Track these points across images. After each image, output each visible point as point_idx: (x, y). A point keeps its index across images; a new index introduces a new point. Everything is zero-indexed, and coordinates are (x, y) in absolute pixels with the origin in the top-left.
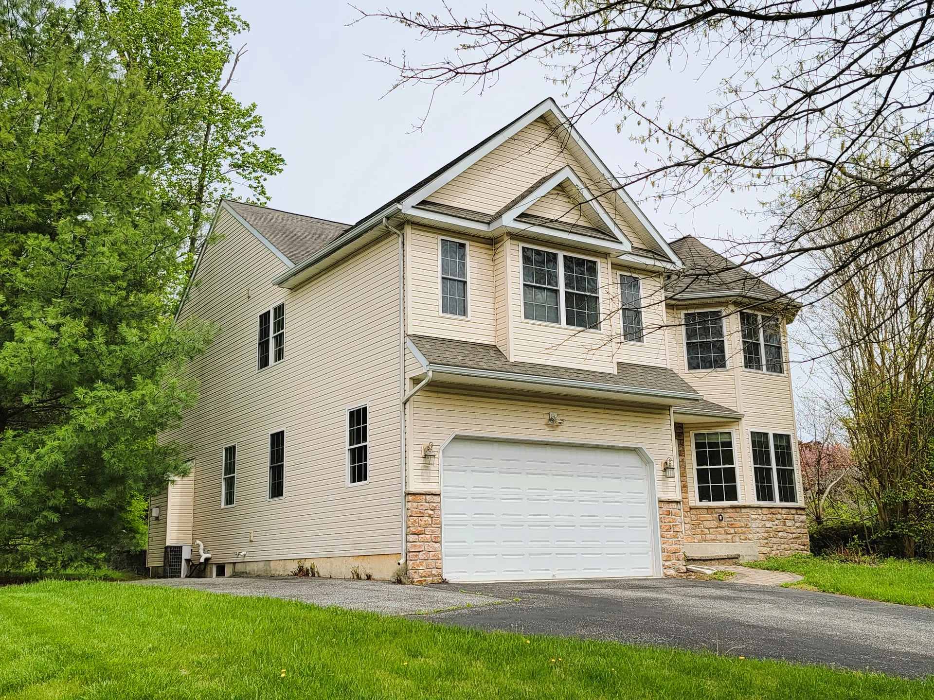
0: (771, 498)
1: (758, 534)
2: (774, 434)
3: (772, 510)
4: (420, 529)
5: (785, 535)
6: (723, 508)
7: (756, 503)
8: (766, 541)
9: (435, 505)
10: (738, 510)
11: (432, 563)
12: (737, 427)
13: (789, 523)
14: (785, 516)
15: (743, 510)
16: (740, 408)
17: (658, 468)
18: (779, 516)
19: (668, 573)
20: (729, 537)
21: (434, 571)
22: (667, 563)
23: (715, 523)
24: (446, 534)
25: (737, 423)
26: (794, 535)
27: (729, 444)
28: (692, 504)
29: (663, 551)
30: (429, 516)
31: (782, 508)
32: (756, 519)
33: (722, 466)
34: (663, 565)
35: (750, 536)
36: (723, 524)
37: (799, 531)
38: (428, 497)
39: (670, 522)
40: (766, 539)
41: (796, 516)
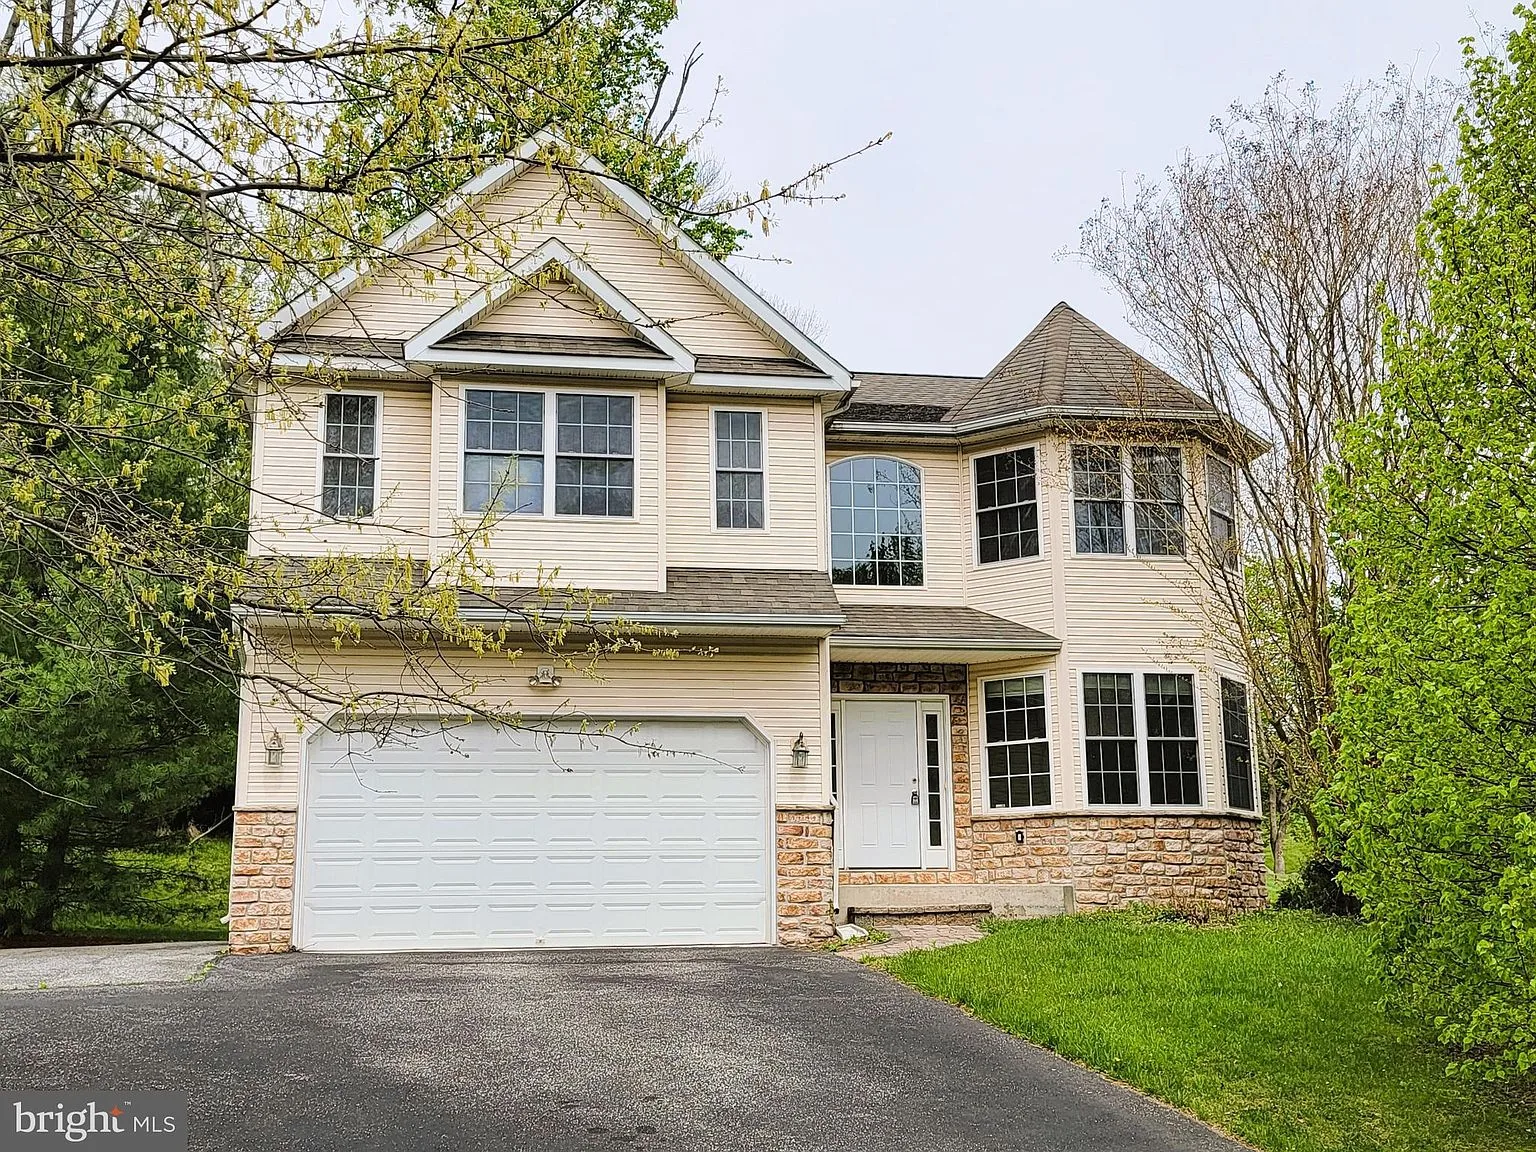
0: (1132, 798)
1: (1084, 868)
2: (1146, 676)
3: (1128, 821)
4: (252, 867)
5: (1159, 867)
6: (1025, 820)
7: (1084, 806)
8: (1106, 880)
9: (284, 828)
10: (1050, 821)
11: (270, 920)
12: (1051, 666)
13: (1169, 845)
14: (1163, 832)
15: (1058, 822)
16: (1057, 630)
17: (781, 752)
18: (1147, 833)
19: (789, 939)
20: (1033, 872)
21: (276, 934)
22: (787, 921)
23: (1012, 847)
24: (305, 874)
25: (1052, 659)
26: (1184, 868)
27: (1039, 699)
28: (976, 813)
29: (781, 898)
30: (274, 846)
31: (1156, 817)
32: (1082, 839)
33: (1027, 741)
34: (779, 924)
35: (1067, 871)
36: (1025, 848)
37: (1199, 859)
38: (272, 815)
39: (801, 847)
40: (1105, 875)
41: (1193, 833)
